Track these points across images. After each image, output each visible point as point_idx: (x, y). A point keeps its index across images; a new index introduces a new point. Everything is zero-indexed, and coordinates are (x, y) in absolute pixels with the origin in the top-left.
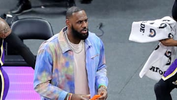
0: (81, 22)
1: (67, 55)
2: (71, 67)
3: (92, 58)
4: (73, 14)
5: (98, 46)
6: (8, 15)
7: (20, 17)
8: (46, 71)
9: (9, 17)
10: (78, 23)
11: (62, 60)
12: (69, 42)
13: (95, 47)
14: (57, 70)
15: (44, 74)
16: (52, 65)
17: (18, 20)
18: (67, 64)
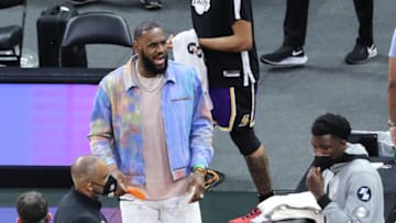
0: (155, 45)
1: (132, 95)
2: (137, 112)
3: (174, 101)
4: (144, 32)
5: (189, 84)
6: (64, 9)
7: (81, 11)
8: (102, 117)
9: (64, 12)
10: (150, 46)
11: (125, 102)
12: (139, 75)
13: (183, 85)
14: (118, 117)
15: (99, 121)
16: (110, 109)
17: (77, 14)
18: (132, 108)
